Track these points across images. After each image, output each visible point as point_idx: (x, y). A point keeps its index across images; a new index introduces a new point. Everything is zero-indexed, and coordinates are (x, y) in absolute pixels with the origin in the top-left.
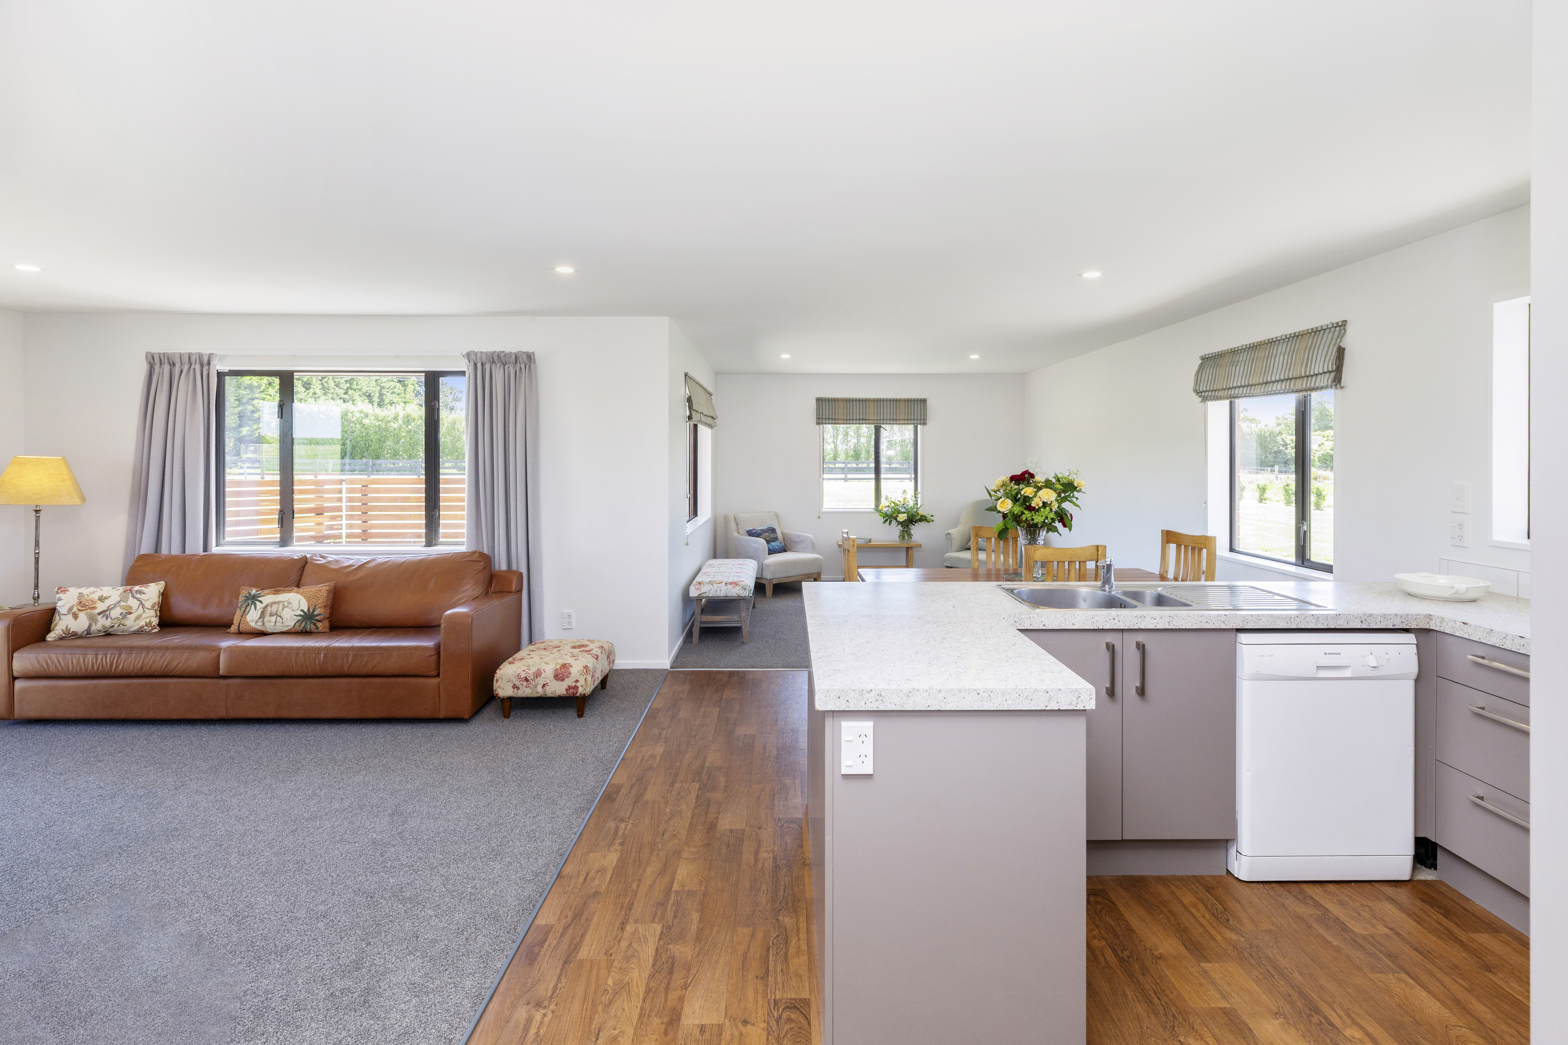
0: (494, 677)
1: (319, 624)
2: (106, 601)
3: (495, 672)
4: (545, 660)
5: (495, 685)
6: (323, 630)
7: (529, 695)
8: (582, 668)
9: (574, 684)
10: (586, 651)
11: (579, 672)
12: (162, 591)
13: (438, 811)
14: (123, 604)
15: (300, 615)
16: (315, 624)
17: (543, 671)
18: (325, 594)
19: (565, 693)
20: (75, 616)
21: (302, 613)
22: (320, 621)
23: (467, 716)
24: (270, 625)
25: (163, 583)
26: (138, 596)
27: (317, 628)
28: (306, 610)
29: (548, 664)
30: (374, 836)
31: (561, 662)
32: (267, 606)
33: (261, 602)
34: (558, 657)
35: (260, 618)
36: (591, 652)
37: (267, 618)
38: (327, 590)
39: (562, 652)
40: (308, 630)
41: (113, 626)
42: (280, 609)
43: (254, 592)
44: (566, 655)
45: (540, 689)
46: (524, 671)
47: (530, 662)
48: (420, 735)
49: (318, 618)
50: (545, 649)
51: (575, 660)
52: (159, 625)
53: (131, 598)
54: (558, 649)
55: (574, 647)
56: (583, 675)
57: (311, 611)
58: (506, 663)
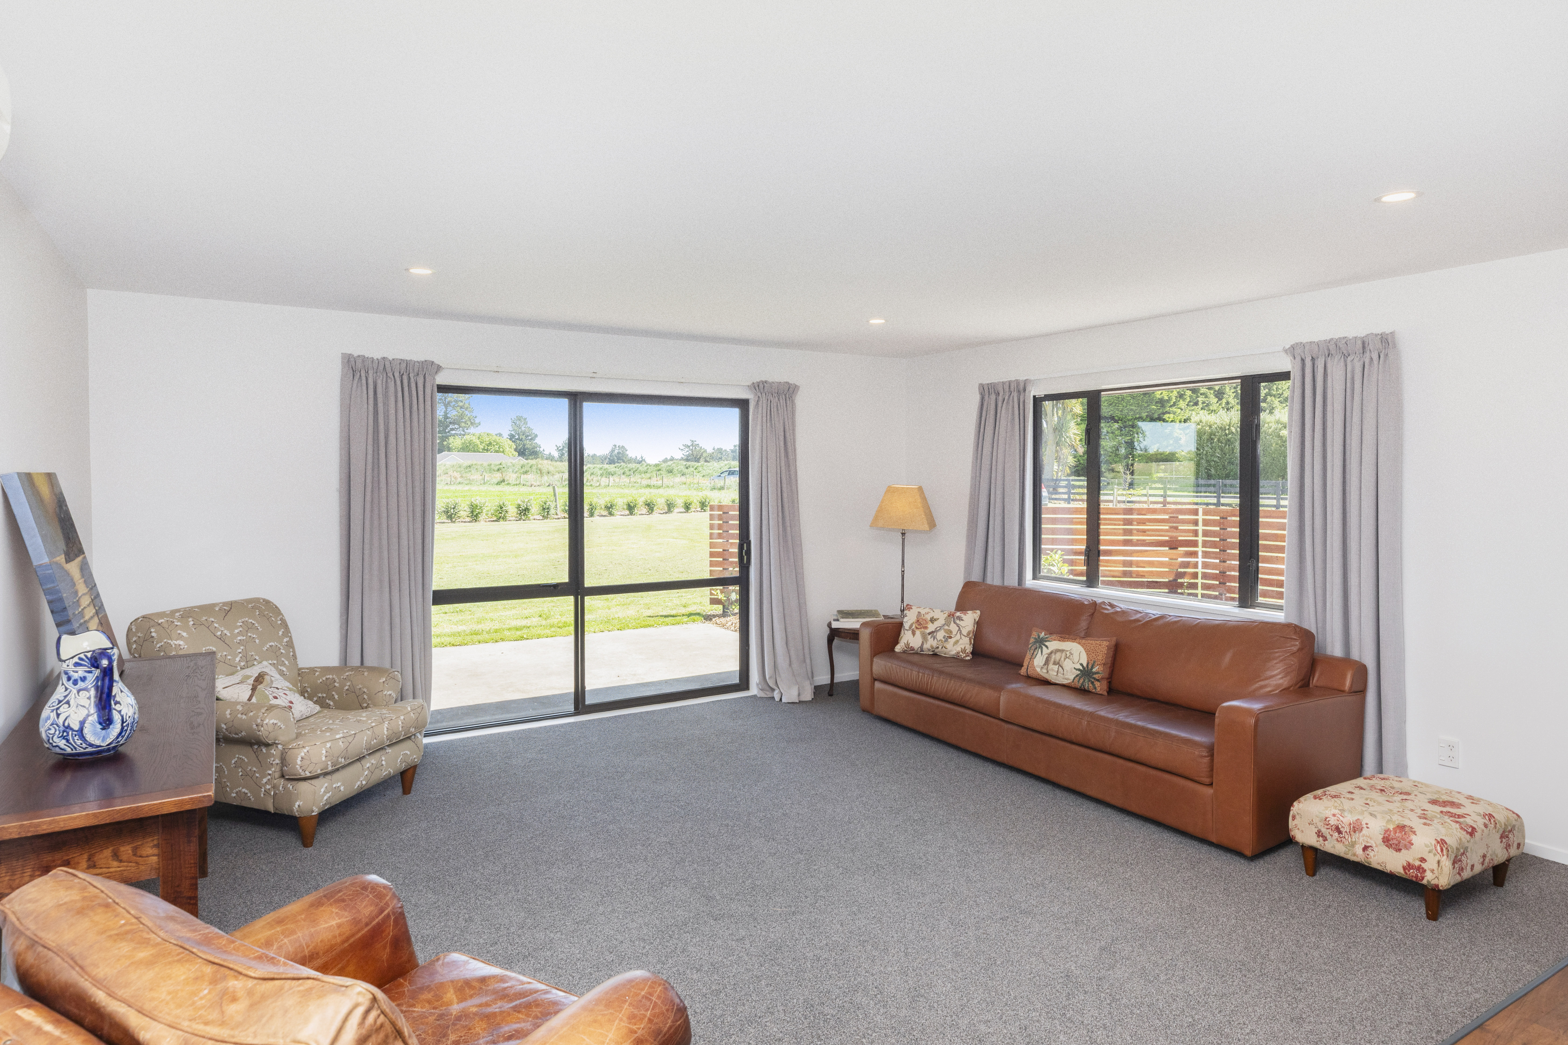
0: (1289, 810)
1: (1097, 684)
2: (935, 623)
3: (1291, 805)
4: (1371, 809)
5: (1291, 824)
6: (1101, 693)
7: (1342, 855)
8: (1434, 842)
9: (1417, 863)
10: (1452, 815)
11: (1426, 846)
12: (977, 620)
13: (1157, 971)
14: (946, 627)
15: (1079, 670)
16: (1092, 683)
17: (1365, 826)
18: (1105, 650)
19: (1402, 871)
20: (914, 633)
21: (1081, 668)
22: (1098, 680)
23: (1248, 853)
24: (1052, 674)
25: (978, 612)
26: (958, 622)
27: (1095, 688)
28: (1085, 665)
29: (1375, 816)
30: (1073, 968)
31: (1398, 820)
32: (1051, 653)
33: (1047, 647)
34: (1395, 810)
35: (1045, 664)
36: (1461, 820)
37: (1051, 666)
38: (1107, 646)
39: (1409, 804)
40: (1086, 687)
41: (938, 648)
42: (1062, 659)
43: (1042, 635)
44: (1412, 810)
45: (1359, 850)
46: (1334, 815)
47: (1347, 804)
48: (1184, 855)
49: (1096, 676)
50: (1382, 790)
51: (1425, 824)
52: (972, 653)
53: (952, 622)
54: (1405, 797)
55: (1434, 802)
56: (1435, 855)
57: (1090, 667)
58: (1310, 796)
